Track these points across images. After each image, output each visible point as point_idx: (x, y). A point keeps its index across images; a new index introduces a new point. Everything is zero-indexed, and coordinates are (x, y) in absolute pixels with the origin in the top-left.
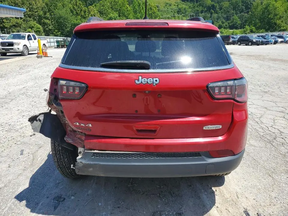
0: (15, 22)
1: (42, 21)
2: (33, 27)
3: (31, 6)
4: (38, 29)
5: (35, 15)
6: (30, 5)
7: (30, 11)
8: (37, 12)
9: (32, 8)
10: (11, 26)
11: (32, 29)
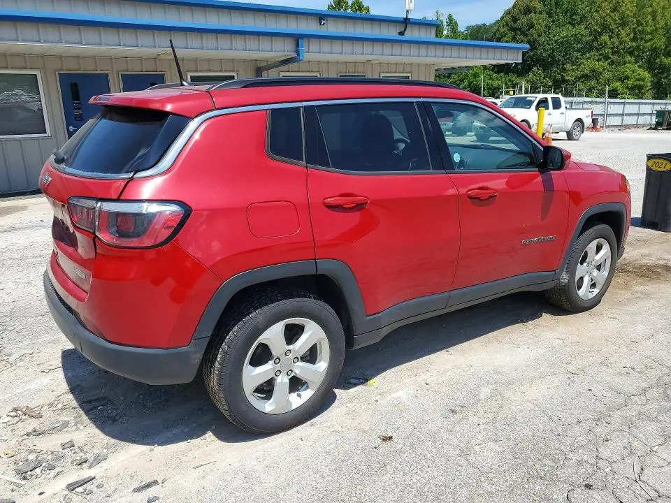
0: (590, 68)
1: (658, 61)
2: (627, 78)
3: (640, 28)
4: (638, 83)
5: (644, 47)
6: (638, 26)
7: (634, 39)
8: (650, 40)
9: (642, 32)
10: (578, 79)
11: (623, 82)
